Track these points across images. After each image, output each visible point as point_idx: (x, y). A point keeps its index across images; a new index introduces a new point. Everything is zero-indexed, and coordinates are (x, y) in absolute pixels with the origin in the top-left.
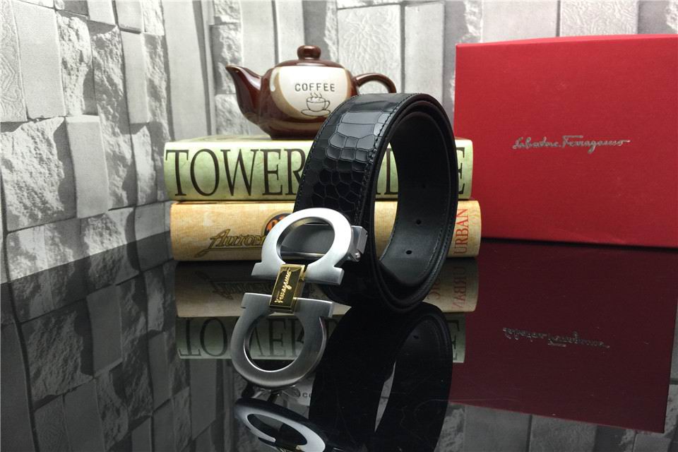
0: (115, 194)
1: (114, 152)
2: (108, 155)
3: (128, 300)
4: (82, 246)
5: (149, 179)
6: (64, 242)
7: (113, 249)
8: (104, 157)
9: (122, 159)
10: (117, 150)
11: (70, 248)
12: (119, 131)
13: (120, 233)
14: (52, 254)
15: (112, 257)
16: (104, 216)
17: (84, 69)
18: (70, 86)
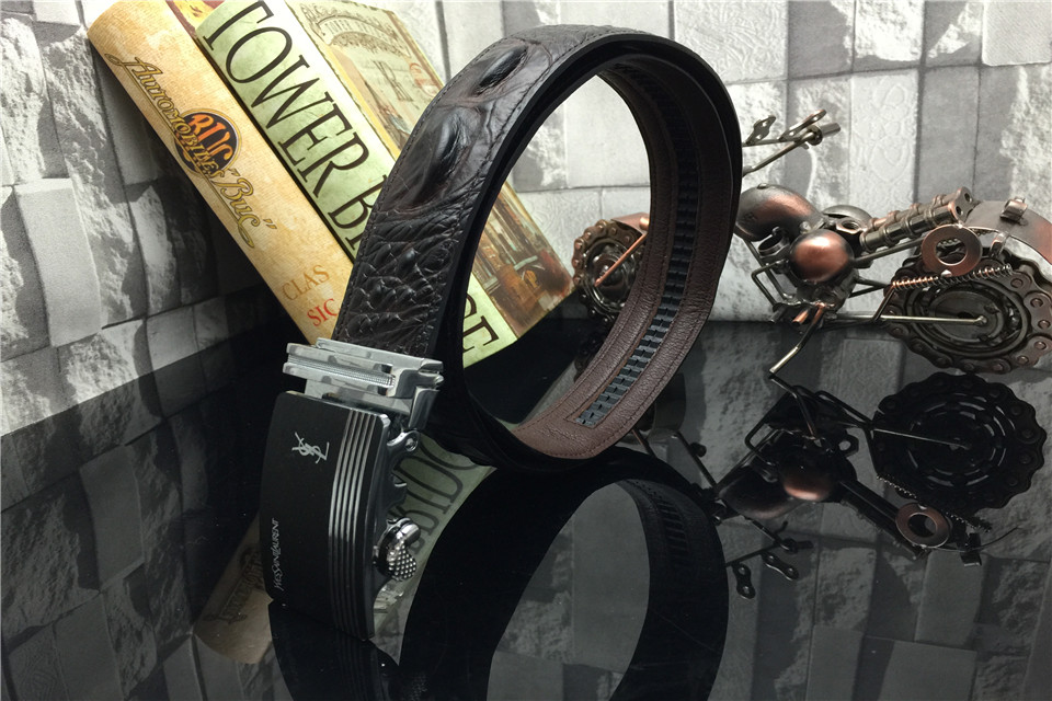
0: (111, 302)
1: (103, 234)
2: (93, 240)
3: (148, 466)
4: (64, 390)
5: (166, 271)
6: (34, 388)
7: (115, 390)
8: (88, 243)
9: (118, 243)
10: (108, 231)
11: (44, 395)
12: (107, 200)
13: (126, 363)
14: (16, 408)
15: (115, 402)
16: (96, 338)
17: (35, 104)
18: (16, 133)
